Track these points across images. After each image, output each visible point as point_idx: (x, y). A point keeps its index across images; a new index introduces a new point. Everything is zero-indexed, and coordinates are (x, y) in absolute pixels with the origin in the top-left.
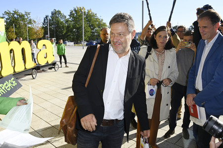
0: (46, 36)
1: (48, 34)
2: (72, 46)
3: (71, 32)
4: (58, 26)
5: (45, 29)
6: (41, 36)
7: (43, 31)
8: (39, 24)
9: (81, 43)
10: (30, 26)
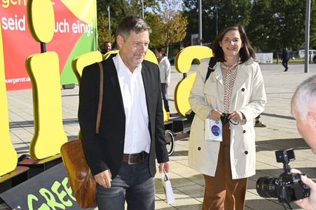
0: (194, 36)
1: (197, 32)
2: (268, 63)
3: (265, 22)
4: (225, 8)
5: (190, 16)
6: (180, 38)
7: (185, 23)
8: (175, 3)
9: (297, 55)
10: (149, 10)
